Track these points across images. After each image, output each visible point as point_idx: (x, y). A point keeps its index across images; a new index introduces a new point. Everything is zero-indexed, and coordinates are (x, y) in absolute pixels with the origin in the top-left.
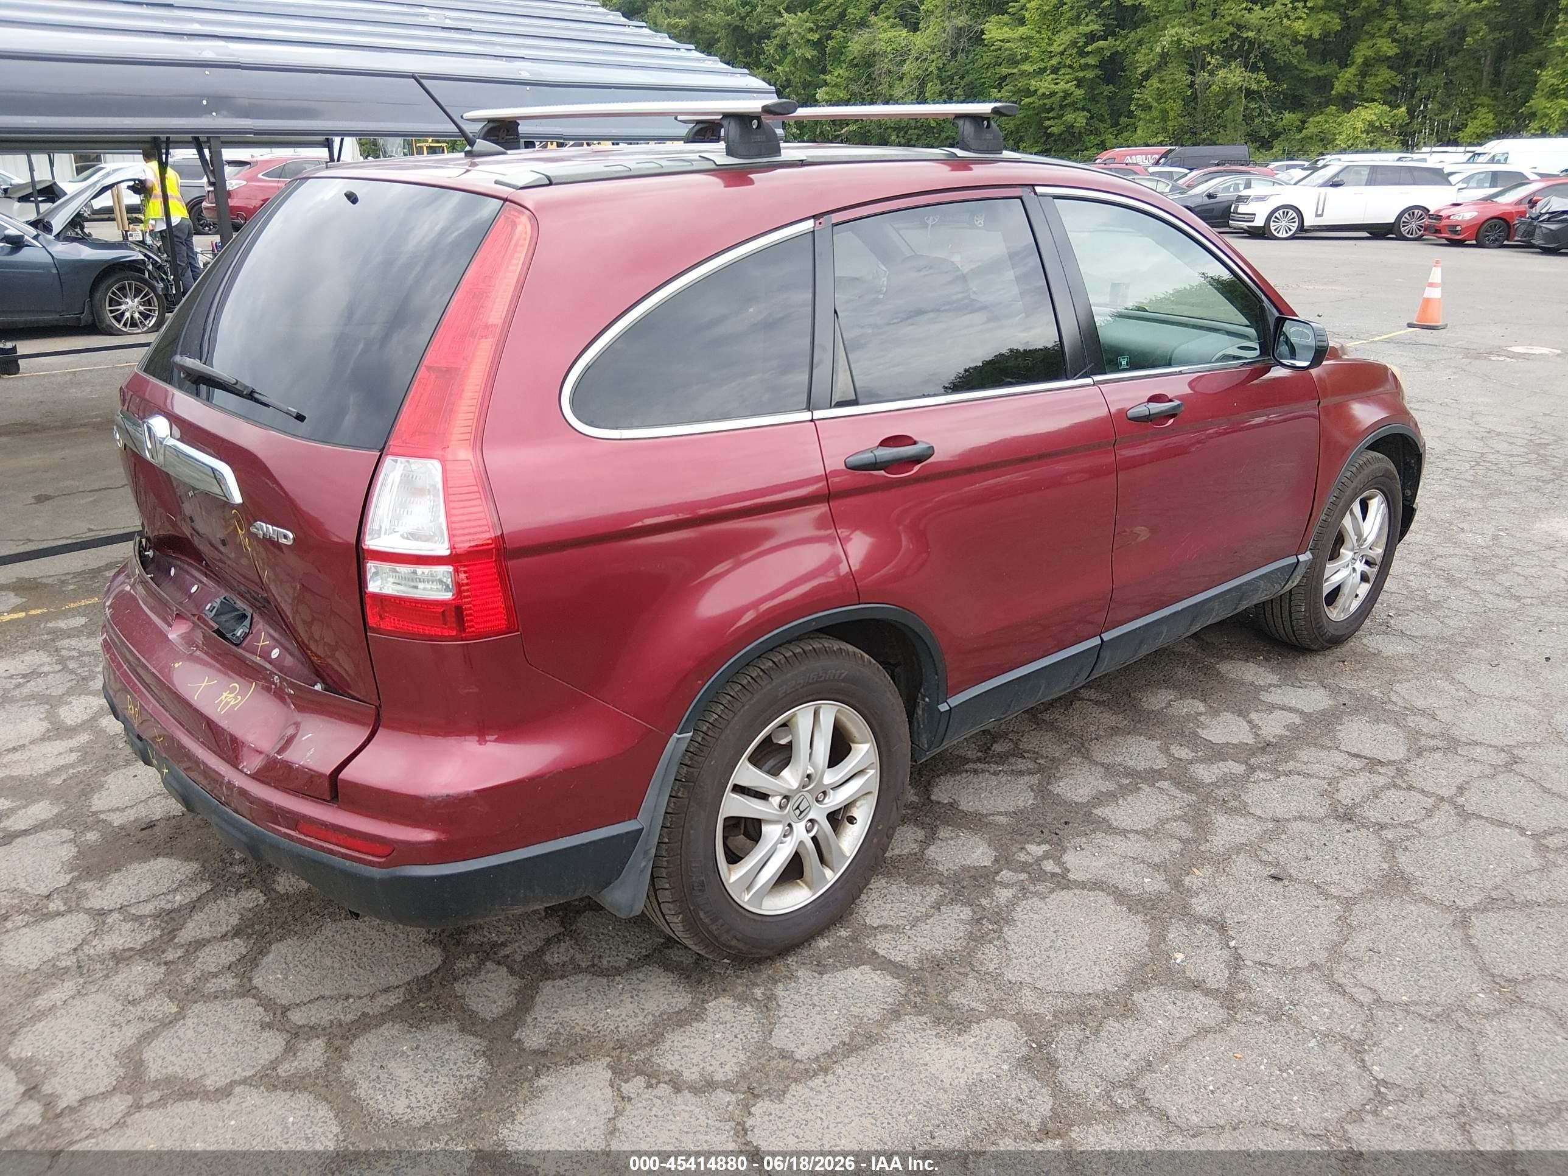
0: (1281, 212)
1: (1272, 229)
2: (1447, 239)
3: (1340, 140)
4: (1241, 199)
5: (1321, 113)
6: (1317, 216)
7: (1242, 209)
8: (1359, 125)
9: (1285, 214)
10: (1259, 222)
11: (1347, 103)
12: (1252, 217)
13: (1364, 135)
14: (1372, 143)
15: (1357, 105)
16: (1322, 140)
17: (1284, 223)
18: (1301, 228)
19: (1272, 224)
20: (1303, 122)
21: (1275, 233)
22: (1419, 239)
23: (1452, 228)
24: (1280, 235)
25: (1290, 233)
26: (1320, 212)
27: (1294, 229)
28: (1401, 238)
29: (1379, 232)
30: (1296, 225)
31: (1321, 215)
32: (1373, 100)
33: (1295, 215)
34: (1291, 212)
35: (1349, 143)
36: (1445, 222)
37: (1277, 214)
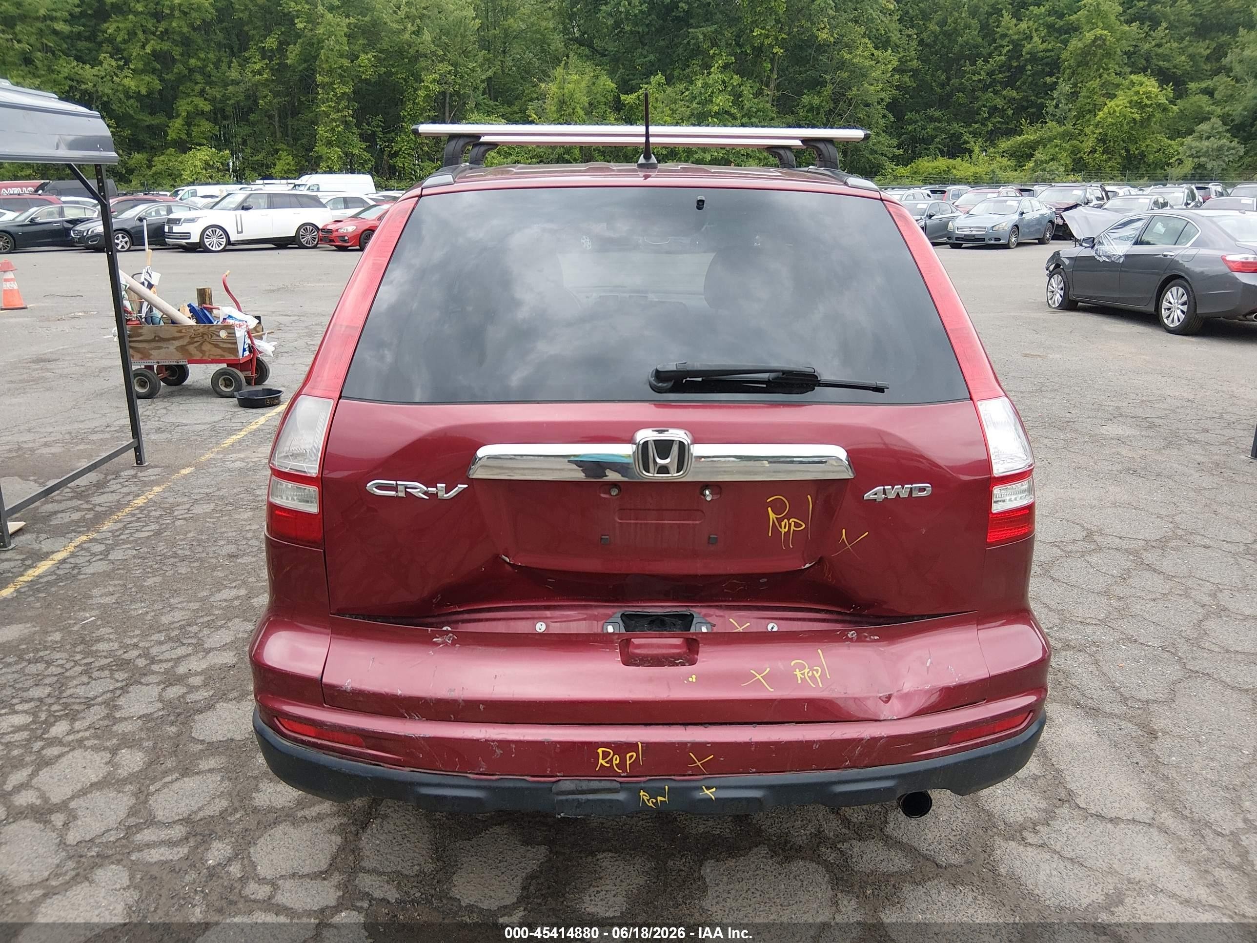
0: (210, 230)
1: (207, 244)
2: (336, 246)
3: (186, 175)
4: (171, 221)
5: (163, 154)
6: (238, 233)
7: (176, 229)
8: (198, 163)
9: (214, 232)
10: (195, 239)
11: (183, 147)
12: (187, 235)
13: (204, 171)
14: (211, 177)
15: (190, 149)
16: (170, 175)
17: (214, 239)
18: (229, 242)
19: (206, 240)
20: (150, 161)
21: (210, 247)
22: (315, 247)
23: (342, 238)
24: (214, 249)
25: (222, 247)
26: (240, 230)
27: (224, 244)
28: (302, 247)
29: (281, 243)
30: (224, 240)
31: (242, 232)
32: (200, 145)
33: (221, 232)
34: (218, 230)
35: (194, 177)
36: (335, 234)
37: (207, 232)
